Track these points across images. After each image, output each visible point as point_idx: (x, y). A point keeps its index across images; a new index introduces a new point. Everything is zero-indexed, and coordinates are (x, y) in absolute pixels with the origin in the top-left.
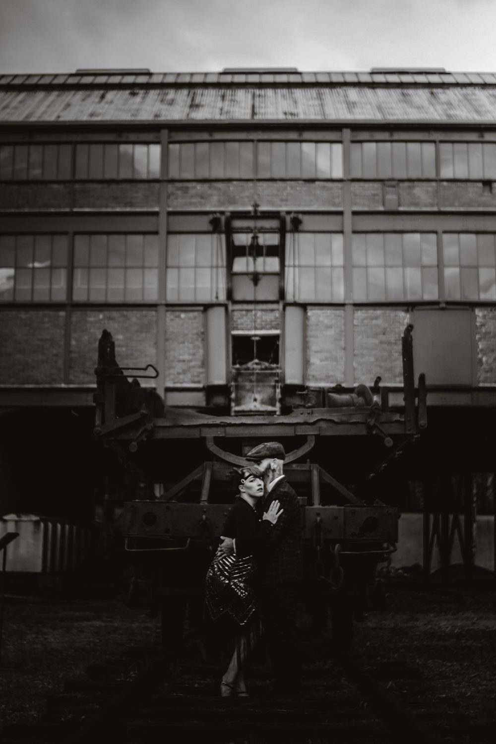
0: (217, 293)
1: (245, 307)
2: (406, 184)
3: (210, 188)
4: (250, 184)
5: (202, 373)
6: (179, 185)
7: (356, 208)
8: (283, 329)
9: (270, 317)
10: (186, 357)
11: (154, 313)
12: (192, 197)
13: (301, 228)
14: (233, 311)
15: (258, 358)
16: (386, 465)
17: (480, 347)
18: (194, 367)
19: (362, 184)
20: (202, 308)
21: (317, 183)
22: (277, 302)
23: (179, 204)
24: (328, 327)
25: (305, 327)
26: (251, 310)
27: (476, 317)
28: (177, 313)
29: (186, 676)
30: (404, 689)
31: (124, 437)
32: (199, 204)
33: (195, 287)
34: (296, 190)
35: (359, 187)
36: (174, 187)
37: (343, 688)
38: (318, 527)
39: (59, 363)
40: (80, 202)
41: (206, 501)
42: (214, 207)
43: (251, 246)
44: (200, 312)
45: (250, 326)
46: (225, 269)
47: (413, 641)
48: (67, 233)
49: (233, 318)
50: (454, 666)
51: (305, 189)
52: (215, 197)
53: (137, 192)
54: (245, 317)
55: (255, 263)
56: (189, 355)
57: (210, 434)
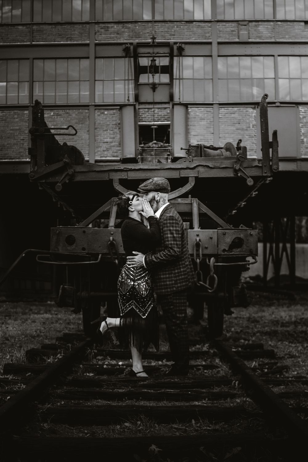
0: (129, 97)
1: (147, 106)
2: (254, 23)
3: (123, 27)
4: (150, 24)
5: (119, 150)
6: (103, 25)
7: (220, 40)
8: (172, 121)
9: (164, 113)
10: (109, 140)
11: (87, 111)
12: (111, 33)
13: (183, 54)
14: (139, 109)
15: (155, 140)
16: (245, 203)
17: (303, 132)
18: (114, 146)
19: (224, 23)
20: (119, 107)
21: (194, 23)
22: (168, 103)
23: (102, 38)
24: (202, 119)
25: (187, 119)
26: (151, 109)
27: (299, 111)
28: (102, 111)
29: (100, 358)
30: (265, 369)
31: (51, 180)
32: (116, 38)
33: (114, 94)
34: (181, 28)
35: (222, 25)
36: (99, 27)
37: (217, 367)
38: (198, 245)
39: (25, 145)
40: (37, 37)
41: (113, 226)
42: (126, 40)
43: (151, 67)
44: (118, 110)
45: (150, 119)
46: (133, 81)
47: (264, 327)
48: (28, 59)
49: (139, 114)
50: (298, 347)
51: (186, 27)
52: (127, 33)
53: (74, 30)
54: (147, 113)
55: (153, 78)
56: (110, 138)
57: (116, 177)
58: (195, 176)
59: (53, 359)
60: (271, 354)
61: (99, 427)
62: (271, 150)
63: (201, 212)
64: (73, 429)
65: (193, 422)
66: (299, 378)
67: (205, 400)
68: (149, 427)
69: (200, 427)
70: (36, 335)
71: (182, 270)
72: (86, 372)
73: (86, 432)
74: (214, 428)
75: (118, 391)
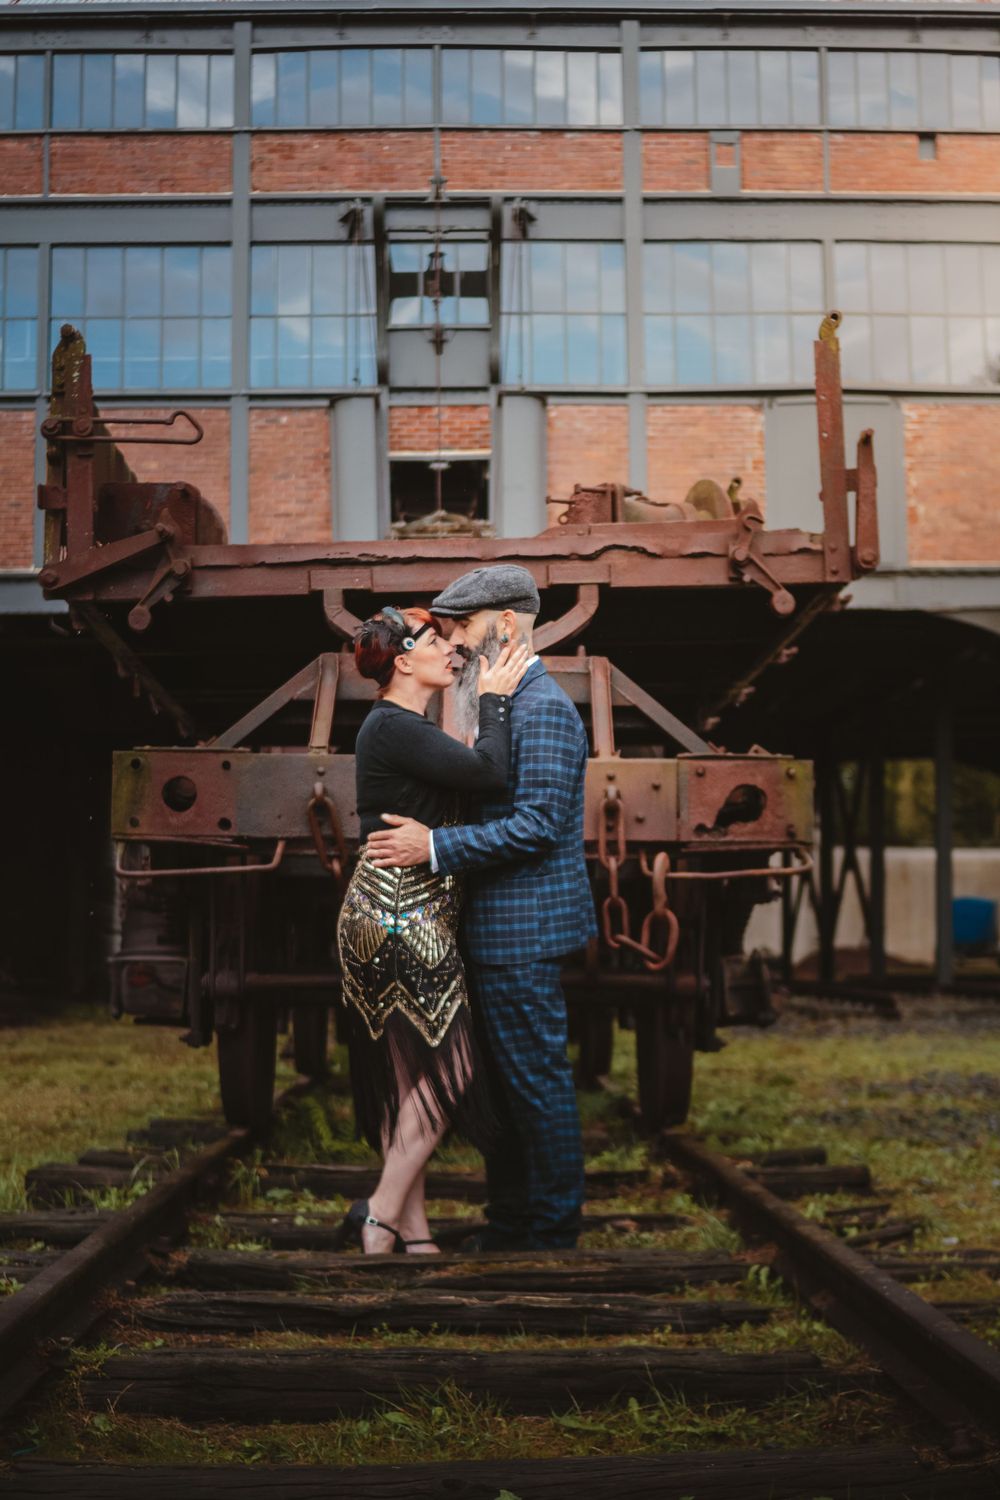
0: (357, 371)
1: (417, 398)
2: (758, 138)
3: (340, 147)
4: (426, 139)
6: (274, 141)
7: (650, 191)
8: (497, 447)
9: (469, 421)
10: (292, 507)
11: (223, 414)
12: (301, 167)
13: (533, 232)
14: (391, 408)
15: (443, 507)
16: (751, 688)
17: (913, 483)
19: (663, 138)
20: (325, 403)
21: (569, 135)
22: (484, 389)
23: (275, 181)
24: (592, 442)
25: (544, 442)
26: (429, 407)
27: (903, 419)
28: (273, 414)
29: (277, 1193)
30: (851, 1226)
31: (115, 593)
32: (319, 181)
33: (311, 361)
34: (523, 150)
35: (657, 144)
36: (264, 145)
37: (684, 1221)
38: (612, 811)
39: (22, 521)
40: (62, 178)
41: (324, 747)
42: (349, 187)
43: (430, 275)
44: (323, 411)
45: (427, 440)
46: (373, 320)
47: (814, 1098)
48: (35, 246)
49: (391, 424)
50: (941, 1159)
51: (542, 148)
52: (352, 167)
53: (185, 156)
54: (418, 421)
55: (437, 310)
56: (298, 501)
57: (333, 585)
58: (601, 581)
59: (119, 1198)
60: (858, 1181)
61: (293, 1427)
62: (851, 496)
63: (621, 702)
64: (199, 1436)
65: (634, 1406)
66: (973, 1258)
67: (662, 1330)
68: (474, 1428)
69: (658, 1426)
70: (58, 1125)
71: (566, 886)
72: (233, 1238)
73: (247, 1444)
74: (712, 1429)
75: (354, 1301)
